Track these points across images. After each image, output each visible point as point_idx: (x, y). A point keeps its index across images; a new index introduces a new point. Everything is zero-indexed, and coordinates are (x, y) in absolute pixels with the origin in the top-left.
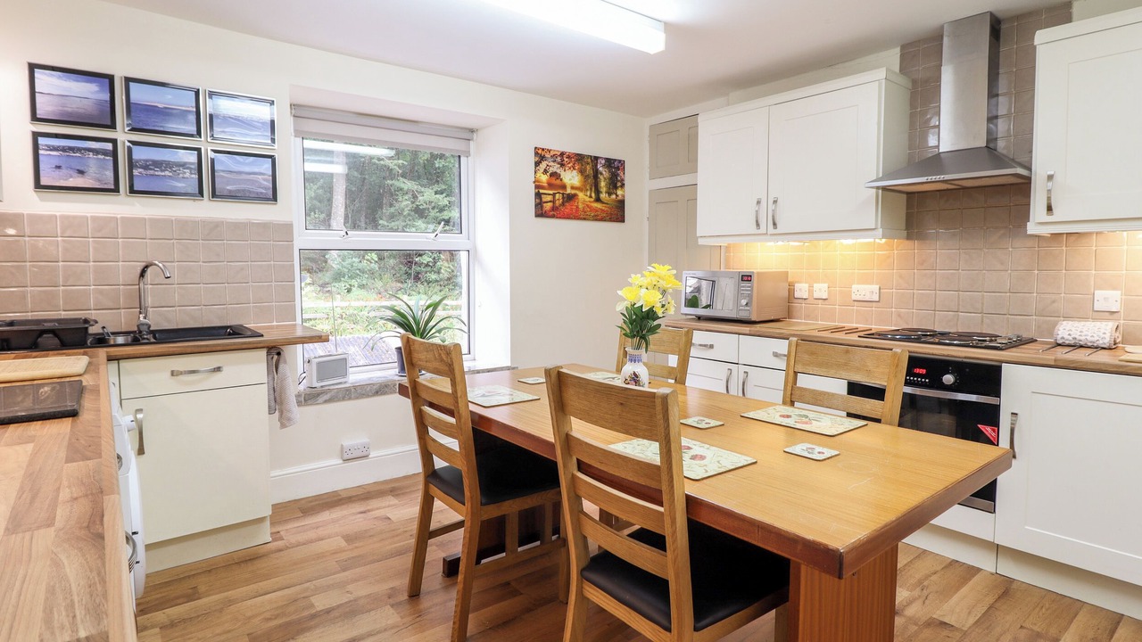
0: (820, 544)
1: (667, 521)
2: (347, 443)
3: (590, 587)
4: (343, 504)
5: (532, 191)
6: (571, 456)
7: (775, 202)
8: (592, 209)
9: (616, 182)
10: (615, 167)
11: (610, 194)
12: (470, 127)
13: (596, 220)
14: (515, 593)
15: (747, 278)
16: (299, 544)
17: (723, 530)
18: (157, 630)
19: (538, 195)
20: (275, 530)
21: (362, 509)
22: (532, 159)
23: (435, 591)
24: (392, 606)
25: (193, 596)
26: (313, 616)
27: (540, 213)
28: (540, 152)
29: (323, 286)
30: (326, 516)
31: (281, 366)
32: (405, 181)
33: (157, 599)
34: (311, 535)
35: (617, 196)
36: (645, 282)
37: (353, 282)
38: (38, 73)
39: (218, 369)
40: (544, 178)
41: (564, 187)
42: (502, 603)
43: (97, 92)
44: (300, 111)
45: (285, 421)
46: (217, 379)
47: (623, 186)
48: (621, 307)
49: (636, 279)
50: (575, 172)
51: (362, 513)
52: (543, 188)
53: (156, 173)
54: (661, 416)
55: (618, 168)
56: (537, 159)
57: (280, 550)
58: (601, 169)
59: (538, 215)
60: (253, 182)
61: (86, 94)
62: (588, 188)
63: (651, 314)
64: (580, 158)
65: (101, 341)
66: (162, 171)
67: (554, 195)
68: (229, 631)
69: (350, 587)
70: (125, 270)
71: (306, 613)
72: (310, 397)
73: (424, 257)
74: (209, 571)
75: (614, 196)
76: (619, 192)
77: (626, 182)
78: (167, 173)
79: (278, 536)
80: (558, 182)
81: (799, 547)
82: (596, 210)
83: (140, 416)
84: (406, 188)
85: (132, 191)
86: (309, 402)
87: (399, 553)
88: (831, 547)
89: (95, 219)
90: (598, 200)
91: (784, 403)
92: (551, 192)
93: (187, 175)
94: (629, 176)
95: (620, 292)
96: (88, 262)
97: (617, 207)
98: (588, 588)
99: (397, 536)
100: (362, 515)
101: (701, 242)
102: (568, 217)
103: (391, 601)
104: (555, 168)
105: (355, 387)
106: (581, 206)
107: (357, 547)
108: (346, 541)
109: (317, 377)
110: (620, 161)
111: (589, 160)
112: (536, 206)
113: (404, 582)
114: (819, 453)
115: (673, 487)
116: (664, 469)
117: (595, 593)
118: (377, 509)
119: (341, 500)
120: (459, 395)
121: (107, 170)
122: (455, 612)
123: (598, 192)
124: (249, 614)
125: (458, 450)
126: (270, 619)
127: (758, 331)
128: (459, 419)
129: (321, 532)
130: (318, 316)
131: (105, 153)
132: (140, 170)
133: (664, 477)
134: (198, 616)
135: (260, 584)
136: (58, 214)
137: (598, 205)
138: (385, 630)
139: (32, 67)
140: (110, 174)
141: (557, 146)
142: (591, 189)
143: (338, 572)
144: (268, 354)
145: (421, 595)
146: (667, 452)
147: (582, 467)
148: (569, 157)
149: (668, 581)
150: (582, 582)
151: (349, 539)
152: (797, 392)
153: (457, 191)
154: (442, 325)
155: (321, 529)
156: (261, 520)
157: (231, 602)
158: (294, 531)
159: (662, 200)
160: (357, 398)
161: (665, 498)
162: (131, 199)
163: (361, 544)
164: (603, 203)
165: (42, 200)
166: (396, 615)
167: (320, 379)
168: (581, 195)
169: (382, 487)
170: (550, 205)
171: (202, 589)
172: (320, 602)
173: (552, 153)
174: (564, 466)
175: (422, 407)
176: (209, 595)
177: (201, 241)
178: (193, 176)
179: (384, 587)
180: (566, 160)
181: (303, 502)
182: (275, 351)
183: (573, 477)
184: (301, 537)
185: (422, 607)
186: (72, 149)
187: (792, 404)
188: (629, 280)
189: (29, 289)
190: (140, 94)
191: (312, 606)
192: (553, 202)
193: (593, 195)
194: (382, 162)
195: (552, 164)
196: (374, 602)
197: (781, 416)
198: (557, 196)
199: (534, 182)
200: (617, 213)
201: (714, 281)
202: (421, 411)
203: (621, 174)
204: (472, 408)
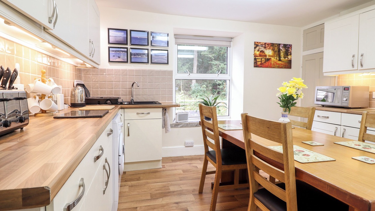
0: (358, 197)
1: (286, 177)
2: (187, 141)
3: (256, 200)
4: (184, 160)
5: (253, 58)
6: (251, 148)
7: (362, 55)
8: (277, 64)
9: (288, 53)
10: (288, 48)
11: (285, 58)
12: (231, 37)
13: (279, 68)
14: (235, 200)
15: (346, 89)
16: (169, 170)
17: (311, 185)
18: (128, 187)
19: (255, 59)
20: (163, 165)
21: (189, 163)
22: (253, 46)
23: (208, 193)
24: (193, 195)
25: (138, 179)
26: (169, 192)
27: (256, 65)
28: (256, 43)
29: (190, 95)
30: (178, 163)
31: (166, 114)
32: (215, 61)
33: (130, 178)
34: (173, 168)
35: (288, 58)
36: (289, 85)
37: (198, 94)
38: (110, 30)
39: (149, 113)
40: (258, 53)
41: (266, 56)
42: (230, 202)
43: (123, 35)
44: (177, 36)
45: (167, 131)
46: (148, 116)
47: (291, 54)
48: (278, 95)
49: (285, 83)
50: (270, 50)
51: (189, 164)
52: (257, 56)
53: (137, 57)
54: (283, 132)
55: (289, 48)
56: (255, 46)
57: (164, 171)
58: (281, 48)
59: (255, 67)
60: (162, 58)
61: (121, 35)
62: (276, 56)
63: (291, 98)
64: (272, 45)
65: (121, 103)
66: (138, 56)
67: (261, 59)
68: (145, 191)
69: (181, 186)
70: (129, 85)
71: (167, 191)
72: (176, 125)
73: (221, 86)
74: (144, 173)
75: (287, 59)
76: (289, 57)
77: (292, 53)
78: (140, 57)
79: (164, 166)
80: (263, 54)
81: (348, 197)
82: (279, 64)
83: (129, 125)
84: (215, 64)
85: (131, 62)
86: (176, 127)
87: (198, 178)
88: (364, 199)
89: (122, 70)
90: (280, 60)
91: (359, 140)
92: (260, 58)
93: (145, 57)
94: (293, 51)
95: (278, 89)
96: (120, 82)
97: (288, 63)
98: (256, 201)
99: (199, 173)
100: (189, 165)
101: (325, 74)
102: (267, 67)
103: (193, 193)
104: (262, 49)
105: (190, 123)
106: (272, 63)
107: (186, 174)
108: (183, 172)
109: (179, 119)
110: (290, 45)
111: (276, 45)
112: (254, 63)
113: (197, 188)
114: (371, 161)
115: (288, 163)
116: (285, 155)
117: (259, 203)
118: (194, 163)
119: (184, 159)
120: (215, 125)
121: (125, 56)
122: (212, 201)
123: (280, 57)
124: (152, 188)
125: (214, 144)
126: (157, 190)
127: (351, 111)
128: (215, 133)
129: (176, 168)
130: (187, 104)
131: (125, 51)
132: (133, 56)
133: (285, 159)
134: (139, 185)
135: (156, 179)
136: (114, 69)
137: (280, 62)
138: (189, 202)
139: (109, 29)
140: (126, 57)
141: (263, 40)
142: (277, 56)
143: (179, 181)
144: (163, 110)
145: (203, 193)
146: (286, 148)
147: (255, 153)
148: (268, 44)
149: (286, 203)
150: (254, 198)
151: (184, 171)
152: (366, 136)
153: (226, 60)
154: (219, 105)
155: (176, 167)
156: (159, 161)
157: (148, 183)
158: (168, 166)
159: (307, 59)
160: (190, 127)
161: (285, 167)
162: (131, 64)
163: (187, 173)
164: (282, 61)
165: (110, 65)
166: (194, 198)
167: (179, 120)
168: (273, 59)
169: (197, 157)
170: (260, 63)
171: (141, 178)
172: (172, 189)
173: (261, 44)
174: (248, 152)
175: (205, 129)
176: (142, 180)
177: (148, 76)
178: (146, 57)
179: (191, 188)
180: (267, 46)
181: (173, 158)
182: (165, 109)
183: (251, 156)
184: (170, 168)
185: (202, 197)
186: (117, 51)
187: (363, 141)
188: (282, 84)
189: (107, 89)
190: (134, 34)
191: (170, 189)
192: (261, 61)
193: (278, 58)
194: (208, 56)
195: (261, 47)
196: (188, 192)
197: (355, 145)
198: (263, 59)
199: (254, 55)
200: (288, 65)
201: (334, 93)
202: (204, 130)
203: (290, 50)
204: (219, 130)
